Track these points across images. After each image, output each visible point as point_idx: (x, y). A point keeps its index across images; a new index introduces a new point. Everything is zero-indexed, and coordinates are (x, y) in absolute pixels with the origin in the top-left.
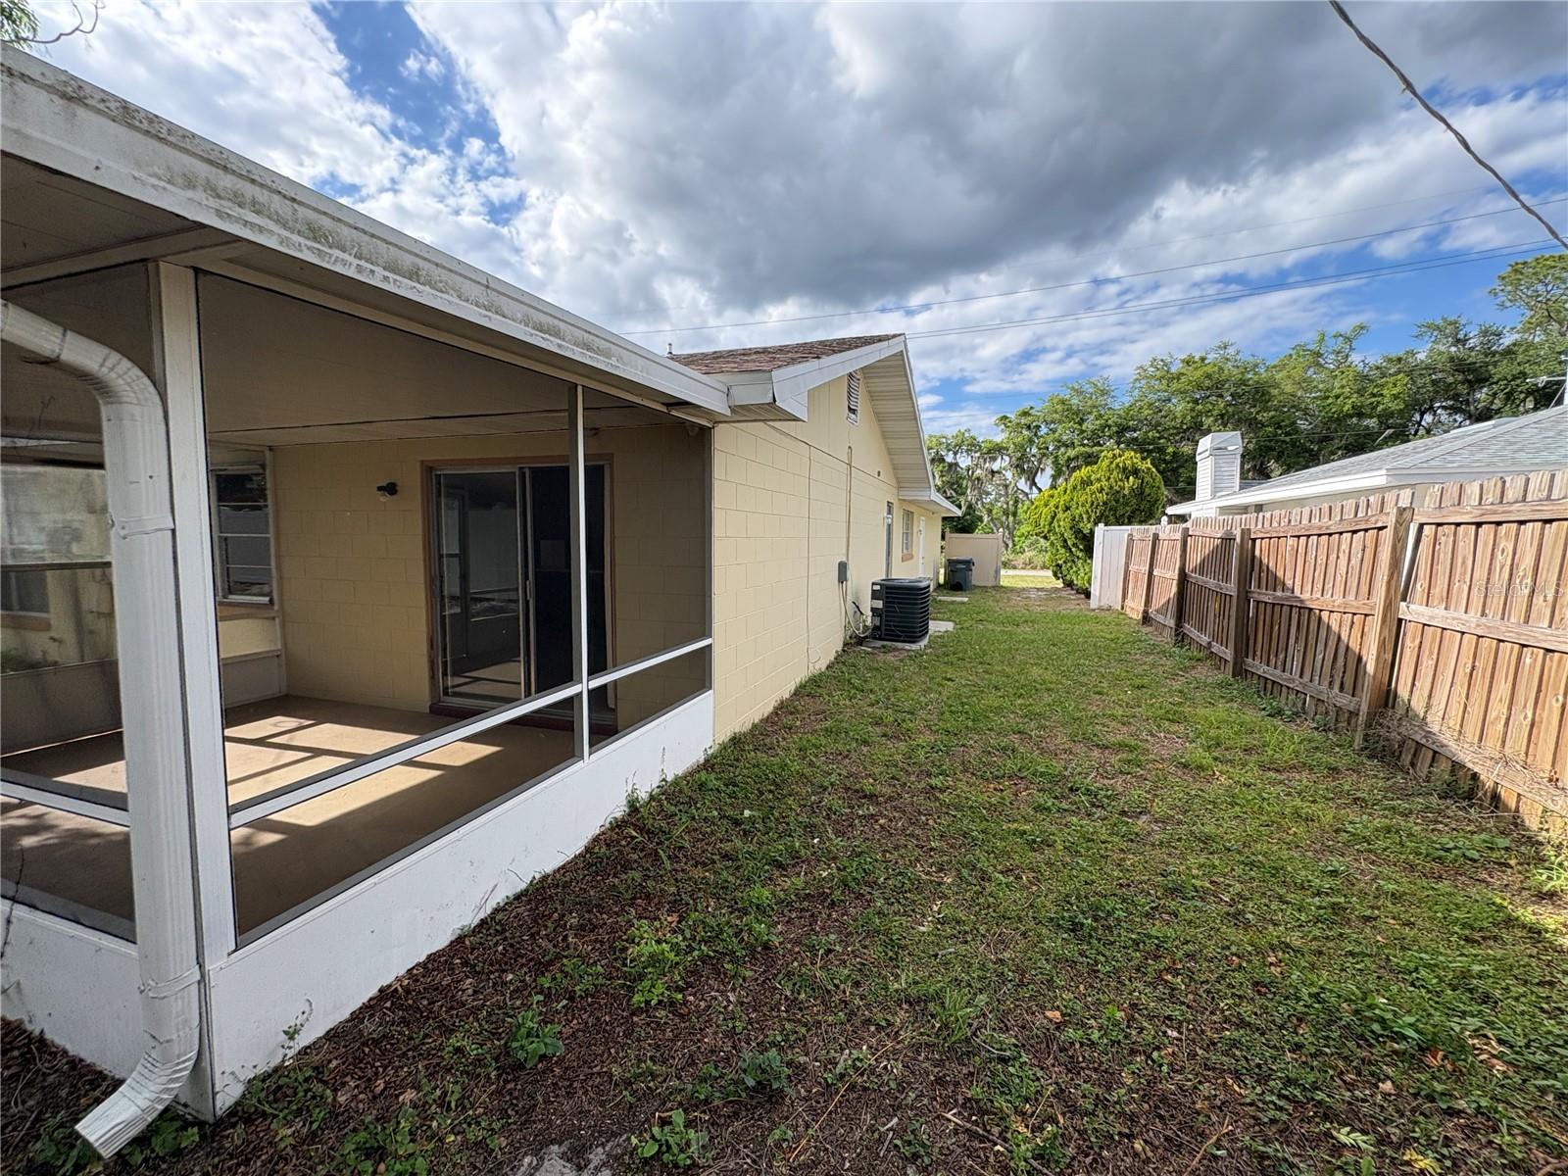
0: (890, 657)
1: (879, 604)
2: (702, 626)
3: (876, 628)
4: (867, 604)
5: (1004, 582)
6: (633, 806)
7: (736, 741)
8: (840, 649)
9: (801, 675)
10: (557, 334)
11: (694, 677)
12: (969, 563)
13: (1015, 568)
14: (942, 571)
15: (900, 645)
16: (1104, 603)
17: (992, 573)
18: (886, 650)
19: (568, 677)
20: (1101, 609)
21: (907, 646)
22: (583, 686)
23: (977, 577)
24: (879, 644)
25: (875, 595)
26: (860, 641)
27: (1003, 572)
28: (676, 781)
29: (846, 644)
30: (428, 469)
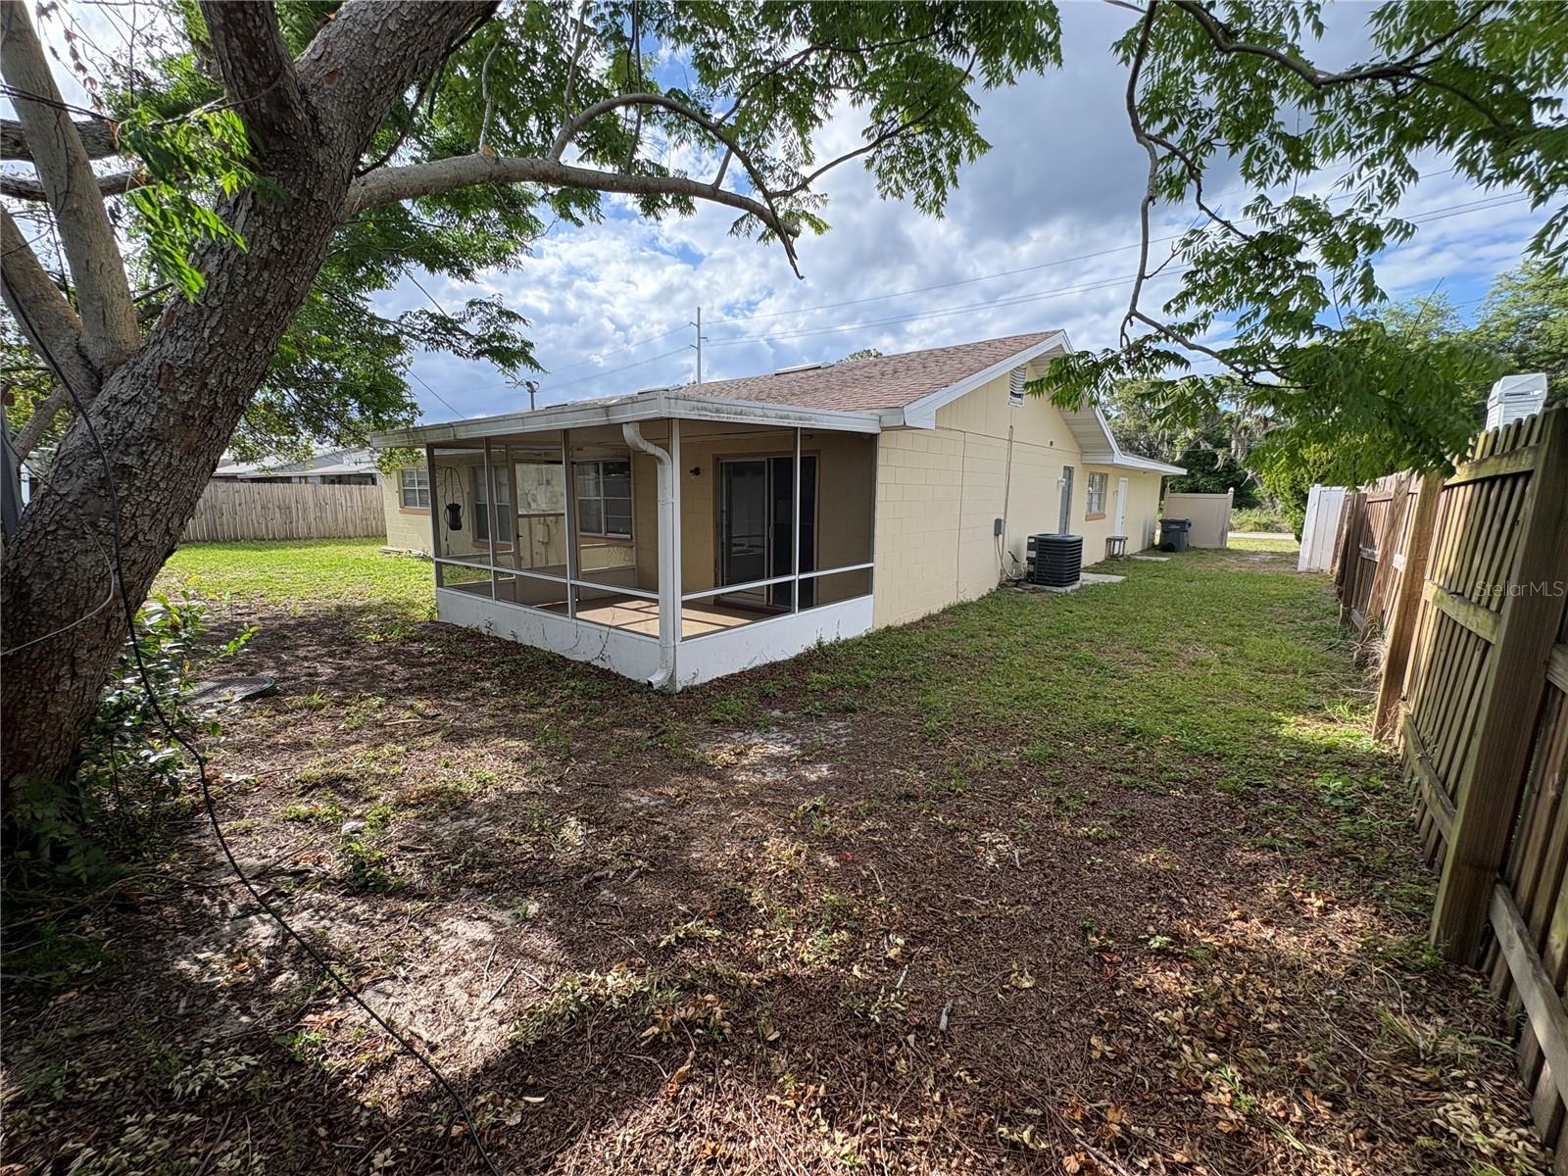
0: (1035, 596)
1: (1033, 554)
2: (868, 556)
3: (1030, 574)
4: (1025, 553)
5: (1230, 545)
6: (819, 644)
7: (888, 629)
8: (994, 588)
9: (951, 600)
10: (787, 417)
11: (861, 584)
12: (1184, 525)
13: (1279, 531)
14: (1158, 532)
15: (1048, 588)
16: (1315, 566)
17: (1218, 534)
18: (1034, 591)
19: (789, 572)
20: (1309, 572)
21: (1055, 589)
22: (796, 577)
23: (1194, 538)
24: (1031, 586)
25: (1030, 547)
26: (1017, 583)
27: (1230, 535)
28: (846, 641)
29: (1001, 585)
30: (717, 459)
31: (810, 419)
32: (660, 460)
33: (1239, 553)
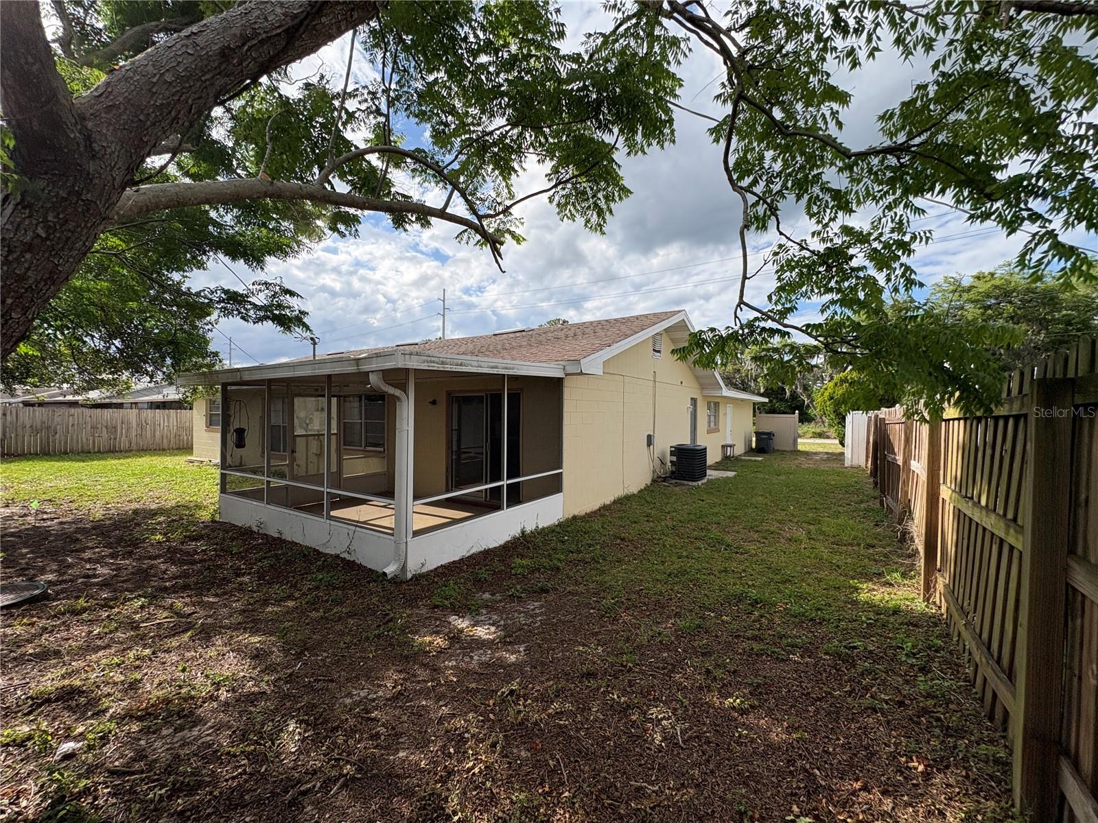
0: (677, 489)
1: (674, 459)
3: (672, 472)
4: (668, 458)
5: (800, 448)
6: (523, 532)
7: (574, 518)
8: (649, 483)
9: (619, 493)
10: (496, 367)
11: (554, 486)
12: (770, 435)
14: (754, 439)
15: (686, 482)
16: (855, 463)
17: (792, 441)
18: (676, 485)
19: (499, 479)
20: (852, 467)
21: (690, 483)
22: (505, 482)
23: (778, 443)
24: (674, 481)
25: (672, 453)
26: (665, 479)
27: (799, 440)
28: (543, 529)
29: (654, 481)
30: (449, 394)
31: (513, 369)
32: (398, 399)
33: (806, 454)
